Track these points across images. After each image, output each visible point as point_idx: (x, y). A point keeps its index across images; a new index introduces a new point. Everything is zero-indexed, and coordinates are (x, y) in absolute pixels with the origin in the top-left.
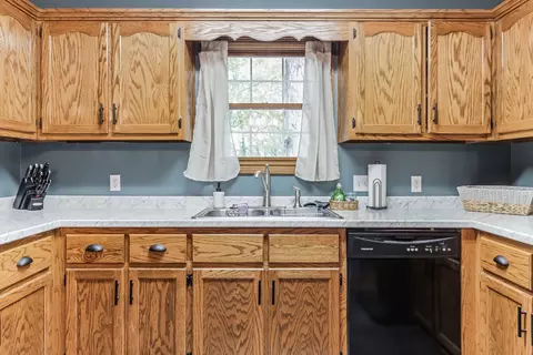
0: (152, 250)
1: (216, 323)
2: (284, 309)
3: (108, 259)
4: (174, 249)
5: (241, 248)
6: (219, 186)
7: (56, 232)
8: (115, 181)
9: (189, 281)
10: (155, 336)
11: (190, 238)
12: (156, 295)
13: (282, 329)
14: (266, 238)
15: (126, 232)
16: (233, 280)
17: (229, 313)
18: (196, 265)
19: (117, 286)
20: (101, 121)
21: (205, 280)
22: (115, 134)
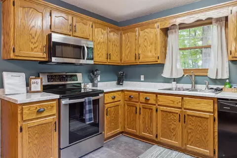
0: (146, 99)
1: (165, 126)
2: (190, 126)
3: (135, 100)
4: (152, 99)
5: (173, 101)
6: (174, 80)
7: (122, 91)
8: (142, 78)
9: (157, 110)
10: (147, 126)
11: (157, 96)
12: (147, 113)
13: (188, 134)
14: (182, 98)
15: (139, 92)
16: (171, 112)
17: (169, 123)
18: (159, 105)
19: (136, 108)
20: (136, 59)
21: (161, 111)
22: (140, 62)
